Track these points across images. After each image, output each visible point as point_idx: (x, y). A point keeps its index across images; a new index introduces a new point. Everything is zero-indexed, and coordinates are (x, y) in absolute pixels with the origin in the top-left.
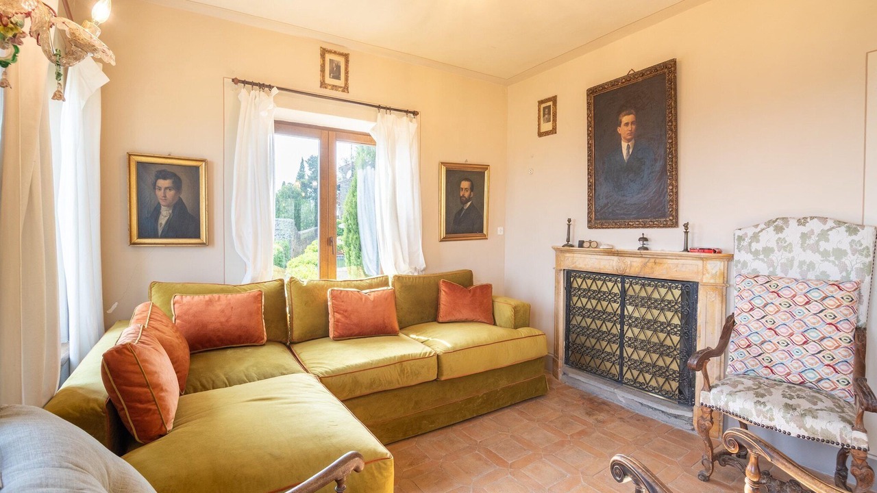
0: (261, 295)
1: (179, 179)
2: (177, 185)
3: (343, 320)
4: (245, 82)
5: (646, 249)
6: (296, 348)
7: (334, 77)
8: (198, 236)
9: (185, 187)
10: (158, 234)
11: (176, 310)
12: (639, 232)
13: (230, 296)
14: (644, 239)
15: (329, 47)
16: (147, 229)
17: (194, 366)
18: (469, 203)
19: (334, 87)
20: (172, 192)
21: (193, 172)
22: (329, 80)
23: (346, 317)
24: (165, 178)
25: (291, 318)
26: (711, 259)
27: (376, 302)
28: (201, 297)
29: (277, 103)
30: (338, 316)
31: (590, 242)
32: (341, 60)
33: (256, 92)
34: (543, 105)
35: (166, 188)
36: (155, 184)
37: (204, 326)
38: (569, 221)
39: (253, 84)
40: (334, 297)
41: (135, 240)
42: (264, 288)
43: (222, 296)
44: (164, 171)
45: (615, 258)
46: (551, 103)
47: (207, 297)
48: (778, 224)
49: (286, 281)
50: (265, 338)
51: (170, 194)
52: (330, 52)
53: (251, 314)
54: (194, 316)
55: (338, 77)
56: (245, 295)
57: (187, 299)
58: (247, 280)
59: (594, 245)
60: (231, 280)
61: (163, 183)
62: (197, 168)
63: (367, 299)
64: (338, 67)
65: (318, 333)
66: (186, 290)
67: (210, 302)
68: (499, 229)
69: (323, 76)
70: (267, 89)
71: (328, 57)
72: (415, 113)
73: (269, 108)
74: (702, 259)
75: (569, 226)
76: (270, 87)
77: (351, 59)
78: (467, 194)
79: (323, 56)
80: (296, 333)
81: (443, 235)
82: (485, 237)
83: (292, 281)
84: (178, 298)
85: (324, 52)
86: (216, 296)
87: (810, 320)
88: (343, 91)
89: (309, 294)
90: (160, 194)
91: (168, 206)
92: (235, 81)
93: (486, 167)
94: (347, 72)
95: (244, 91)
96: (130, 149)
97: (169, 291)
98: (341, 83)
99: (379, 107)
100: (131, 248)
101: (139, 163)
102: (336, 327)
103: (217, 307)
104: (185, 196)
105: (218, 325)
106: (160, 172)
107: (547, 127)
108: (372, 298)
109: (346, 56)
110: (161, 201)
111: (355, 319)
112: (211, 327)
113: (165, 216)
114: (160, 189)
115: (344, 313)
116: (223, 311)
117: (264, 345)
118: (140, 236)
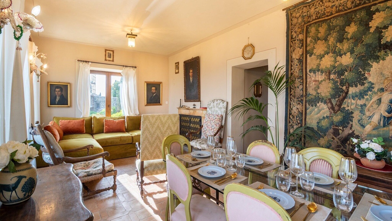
0: (84, 120)
1: (62, 88)
2: (61, 90)
3: (108, 127)
4: (81, 61)
5: (195, 108)
6: (94, 135)
7: (109, 58)
8: (67, 105)
9: (64, 91)
10: (56, 103)
11: (60, 124)
12: (193, 103)
13: (75, 120)
14: (194, 105)
15: (107, 49)
16: (53, 102)
17: (64, 137)
18: (155, 94)
19: (109, 61)
20: (60, 92)
21: (66, 86)
22: (107, 59)
23: (109, 127)
24: (58, 88)
25: (93, 127)
26: (204, 110)
27: (118, 123)
28: (67, 120)
29: (91, 66)
30: (106, 126)
31: (184, 106)
32: (112, 53)
33: (84, 63)
34: (176, 64)
35: (58, 91)
36: (55, 90)
37: (68, 128)
38: (181, 100)
39: (84, 61)
40: (106, 121)
41: (49, 105)
42: (85, 119)
43: (73, 120)
44: (58, 86)
45: (188, 110)
46: (177, 64)
47: (69, 121)
48: (213, 101)
49: (93, 117)
50: (85, 132)
51: (59, 93)
52: (108, 50)
53: (81, 125)
54: (65, 125)
55: (110, 58)
56: (79, 120)
57: (63, 121)
58: (82, 117)
59: (185, 107)
60: (77, 117)
61: (57, 90)
62: (67, 85)
63: (115, 122)
64: (111, 55)
65: (101, 132)
66: (63, 119)
67: (69, 122)
68: (166, 102)
69: (106, 57)
70: (88, 62)
71: (107, 52)
72: (135, 67)
73: (88, 67)
74: (202, 110)
75: (181, 101)
76: (89, 62)
77: (114, 52)
78: (154, 91)
79: (106, 52)
80: (94, 132)
81: (146, 104)
82: (161, 105)
83: (94, 117)
84: (61, 120)
85: (106, 50)
86: (71, 120)
87: (213, 124)
88: (112, 61)
89: (99, 120)
90: (56, 93)
91: (59, 96)
92: (78, 61)
93: (161, 83)
94: (113, 56)
95: (81, 63)
96: (48, 80)
97: (58, 119)
98: (111, 59)
99: (123, 66)
100: (48, 108)
101: (51, 84)
102: (106, 129)
103: (71, 123)
104: (64, 93)
105: (71, 128)
106: (57, 87)
107: (177, 71)
108: (117, 122)
109: (113, 51)
110: (57, 95)
111: (111, 127)
112: (69, 128)
113: (58, 99)
114: (56, 91)
115: (108, 126)
116: (73, 124)
117: (84, 134)
118: (51, 105)
